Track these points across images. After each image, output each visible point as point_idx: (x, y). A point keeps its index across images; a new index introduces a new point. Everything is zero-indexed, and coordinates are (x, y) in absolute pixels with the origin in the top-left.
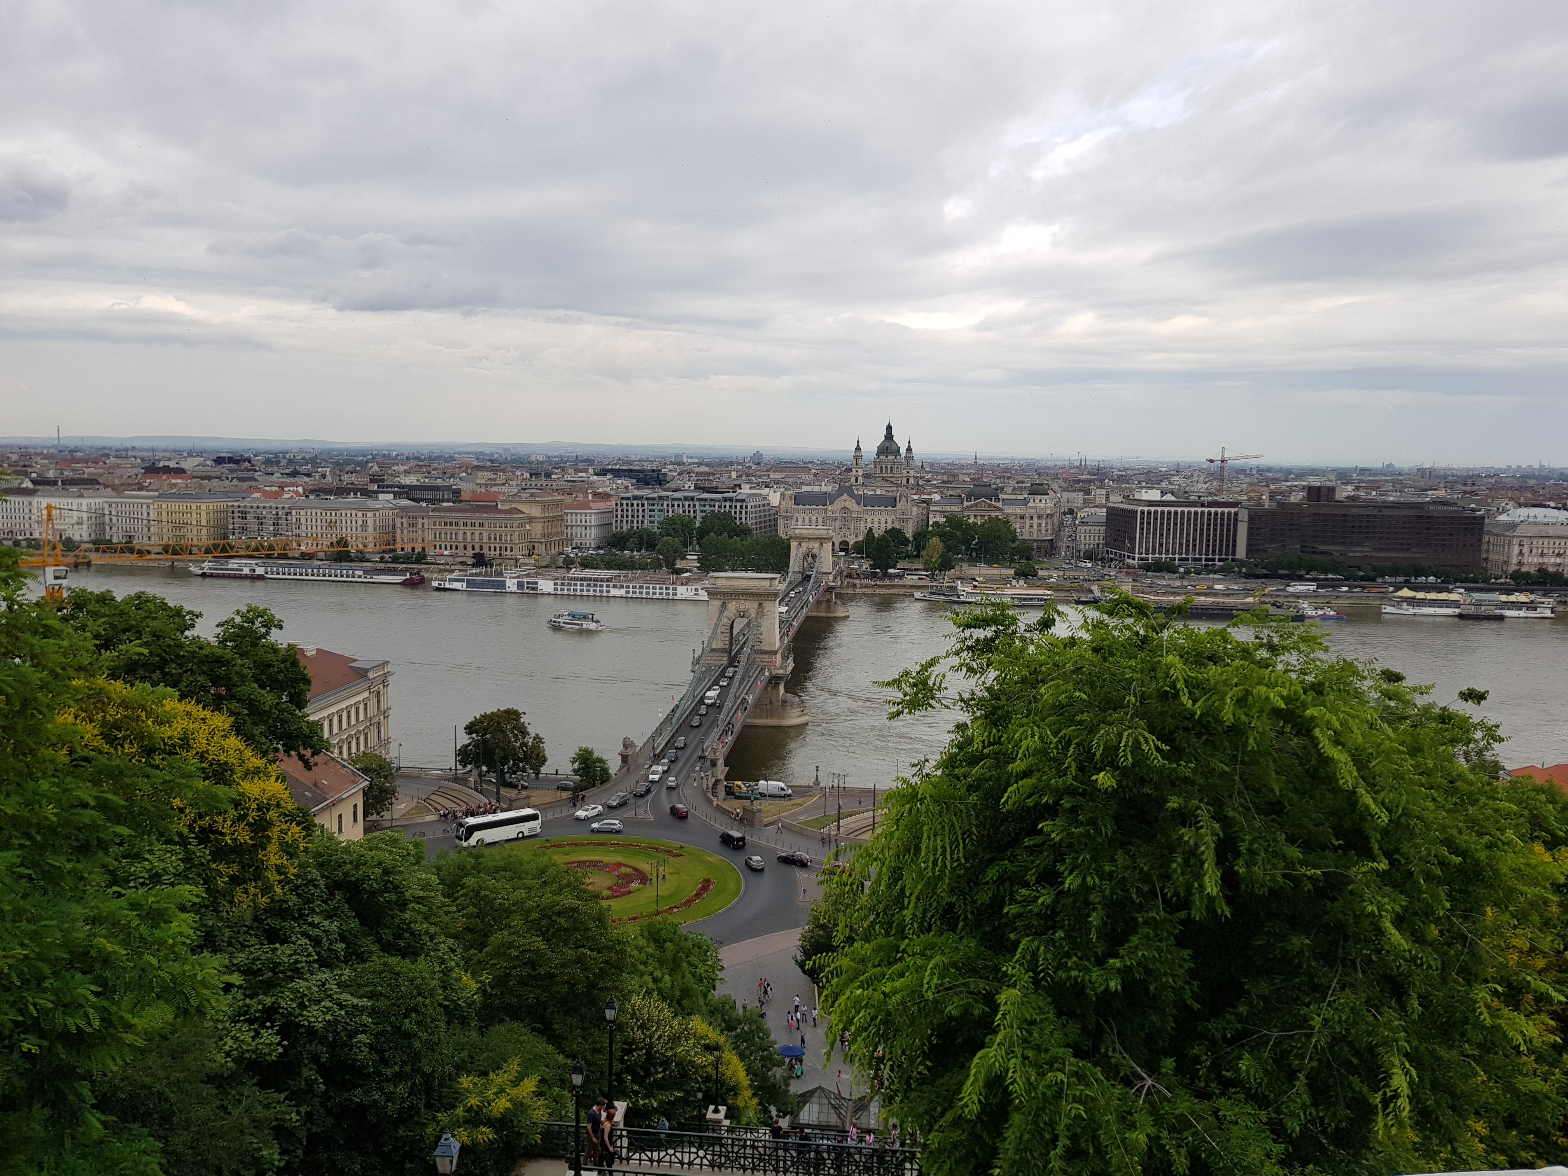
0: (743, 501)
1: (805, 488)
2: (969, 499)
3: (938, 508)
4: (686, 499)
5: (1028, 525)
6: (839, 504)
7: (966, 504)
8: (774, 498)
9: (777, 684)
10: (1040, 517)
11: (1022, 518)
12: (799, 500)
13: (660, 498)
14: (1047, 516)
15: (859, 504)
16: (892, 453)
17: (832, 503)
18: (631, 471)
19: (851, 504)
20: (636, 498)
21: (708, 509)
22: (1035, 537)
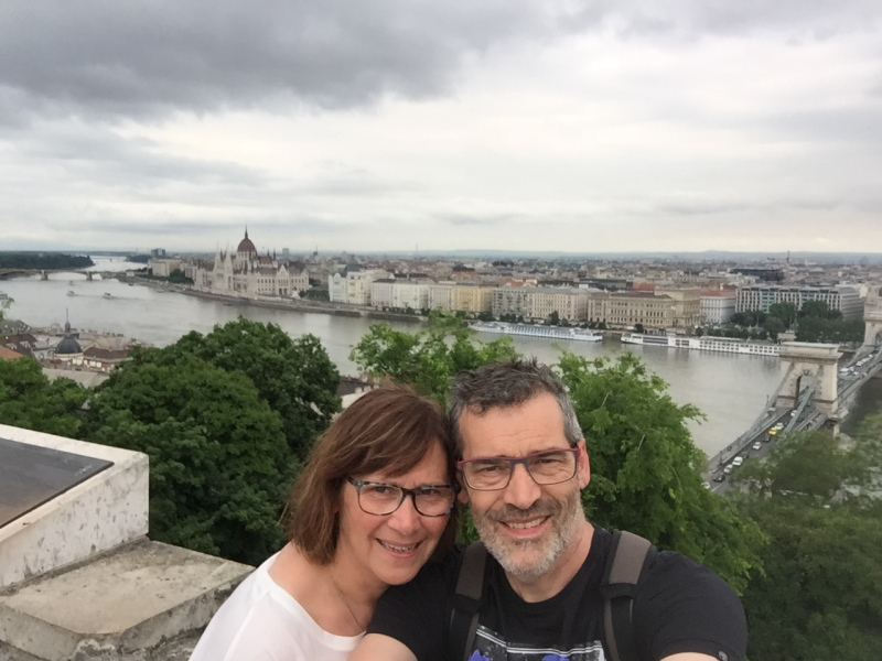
0: (836, 292)
4: (792, 290)
8: (863, 290)
9: (832, 426)
13: (773, 290)
18: (756, 270)
20: (753, 289)
21: (808, 298)
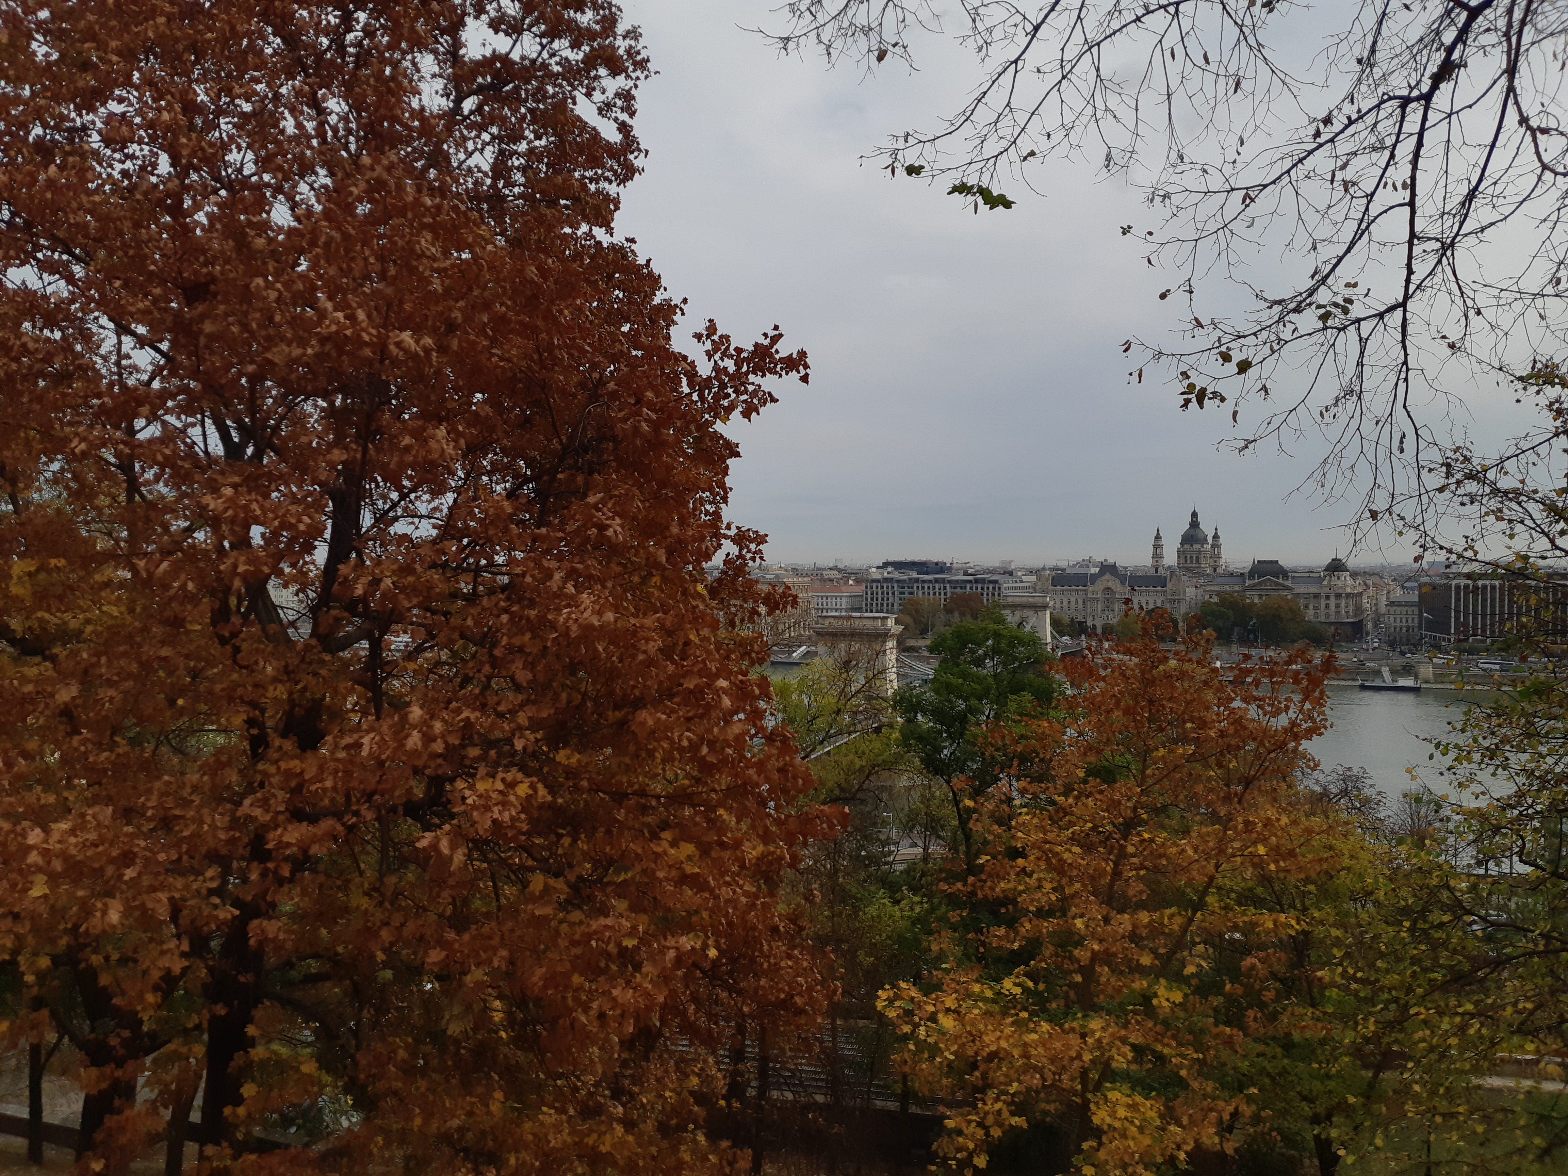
2: (1251, 577)
3: (1215, 587)
7: (1248, 582)
10: (1338, 596)
12: (1057, 580)
15: (1123, 583)
16: (1197, 541)
17: (1093, 583)
19: (1114, 584)
22: (1332, 619)
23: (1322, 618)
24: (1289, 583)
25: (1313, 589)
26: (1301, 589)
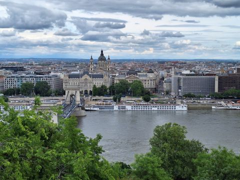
0: (51, 77)
1: (72, 73)
2: (127, 75)
3: (117, 78)
4: (30, 77)
5: (147, 83)
6: (84, 78)
7: (126, 77)
8: (62, 75)
10: (151, 80)
11: (145, 80)
12: (70, 76)
13: (22, 77)
14: (154, 80)
15: (91, 77)
16: (103, 60)
17: (81, 77)
18: (12, 67)
19: (88, 77)
20: (12, 77)
21: (38, 80)
22: (150, 87)
23: (147, 87)
24: (138, 76)
25: (144, 78)
26: (141, 78)
